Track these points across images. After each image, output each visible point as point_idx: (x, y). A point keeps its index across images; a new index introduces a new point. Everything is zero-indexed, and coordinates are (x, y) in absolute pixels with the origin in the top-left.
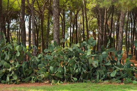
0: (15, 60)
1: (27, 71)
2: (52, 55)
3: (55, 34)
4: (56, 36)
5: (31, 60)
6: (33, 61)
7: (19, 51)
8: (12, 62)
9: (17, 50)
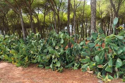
0: (60, 47)
1: (70, 57)
2: (95, 43)
3: (92, 25)
4: (93, 26)
5: (74, 47)
6: (75, 48)
7: (63, 38)
8: (57, 48)
9: (62, 38)
